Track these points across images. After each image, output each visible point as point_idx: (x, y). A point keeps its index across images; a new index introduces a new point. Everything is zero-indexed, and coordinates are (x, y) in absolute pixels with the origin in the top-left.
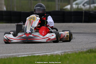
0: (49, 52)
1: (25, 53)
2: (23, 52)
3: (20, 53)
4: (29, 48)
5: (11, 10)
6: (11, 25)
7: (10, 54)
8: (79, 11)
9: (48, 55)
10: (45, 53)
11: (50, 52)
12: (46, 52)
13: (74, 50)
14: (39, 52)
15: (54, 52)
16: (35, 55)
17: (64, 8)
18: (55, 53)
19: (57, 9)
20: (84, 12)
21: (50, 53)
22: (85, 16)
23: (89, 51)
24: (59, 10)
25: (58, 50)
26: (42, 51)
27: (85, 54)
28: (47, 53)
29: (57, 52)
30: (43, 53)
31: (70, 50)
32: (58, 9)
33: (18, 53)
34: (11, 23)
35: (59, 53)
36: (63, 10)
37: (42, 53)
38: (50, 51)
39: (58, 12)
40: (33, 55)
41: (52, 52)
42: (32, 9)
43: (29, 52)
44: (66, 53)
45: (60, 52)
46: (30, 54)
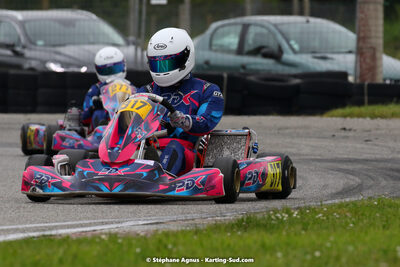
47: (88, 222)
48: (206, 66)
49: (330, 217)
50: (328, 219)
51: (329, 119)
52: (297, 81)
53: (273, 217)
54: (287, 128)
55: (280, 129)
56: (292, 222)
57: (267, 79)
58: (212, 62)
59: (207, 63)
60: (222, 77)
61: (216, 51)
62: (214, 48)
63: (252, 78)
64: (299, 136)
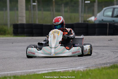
1: (46, 69)
2: (44, 68)
3: (41, 69)
5: (33, 23)
6: (33, 38)
7: (30, 70)
8: (104, 23)
9: (69, 71)
12: (68, 67)
14: (61, 68)
15: (76, 67)
16: (56, 71)
17: (88, 20)
19: (80, 22)
20: (108, 24)
21: (72, 69)
22: (109, 28)
23: (113, 66)
24: (83, 22)
25: (81, 65)
26: (64, 67)
27: (108, 70)
29: (79, 68)
30: (65, 69)
33: (39, 69)
34: (33, 36)
35: (81, 68)
36: (87, 22)
37: (63, 69)
38: (72, 67)
39: (81, 24)
40: (54, 71)
41: (74, 68)
43: (50, 68)
44: (88, 68)
46: (51, 70)
48: (102, 21)
58: (104, 20)
59: (102, 20)
60: (107, 24)
61: (105, 16)
62: (104, 15)
63: (116, 24)
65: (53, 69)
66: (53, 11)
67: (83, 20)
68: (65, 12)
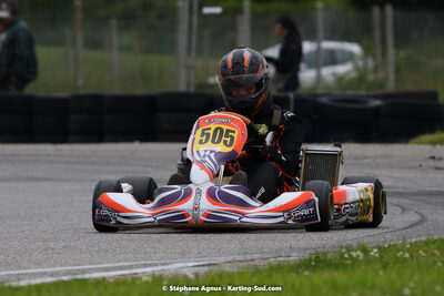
0: (145, 266)
2: (38, 264)
3: (26, 268)
4: (65, 247)
10: (130, 267)
11: (150, 265)
12: (133, 263)
13: (248, 257)
14: (107, 265)
15: (165, 264)
16: (86, 276)
18: (170, 267)
19: (182, 88)
20: (292, 96)
23: (310, 260)
24: (192, 89)
25: (184, 255)
26: (119, 261)
27: (293, 275)
28: (137, 266)
29: (180, 265)
31: (231, 258)
32: (189, 85)
35: (187, 267)
36: (209, 91)
37: (115, 269)
38: (150, 262)
39: (186, 96)
40: (79, 277)
41: (156, 265)
42: (80, 82)
43: (61, 265)
44: (216, 268)
45: (190, 264)
47: (128, 264)
49: (415, 255)
50: (411, 256)
51: (416, 146)
52: (377, 103)
53: (346, 256)
54: (365, 158)
55: (356, 158)
56: (369, 261)
57: (341, 101)
60: (288, 98)
63: (324, 100)
64: (378, 166)
65: (75, 268)
66: (74, 44)
67: (193, 81)
68: (122, 49)
